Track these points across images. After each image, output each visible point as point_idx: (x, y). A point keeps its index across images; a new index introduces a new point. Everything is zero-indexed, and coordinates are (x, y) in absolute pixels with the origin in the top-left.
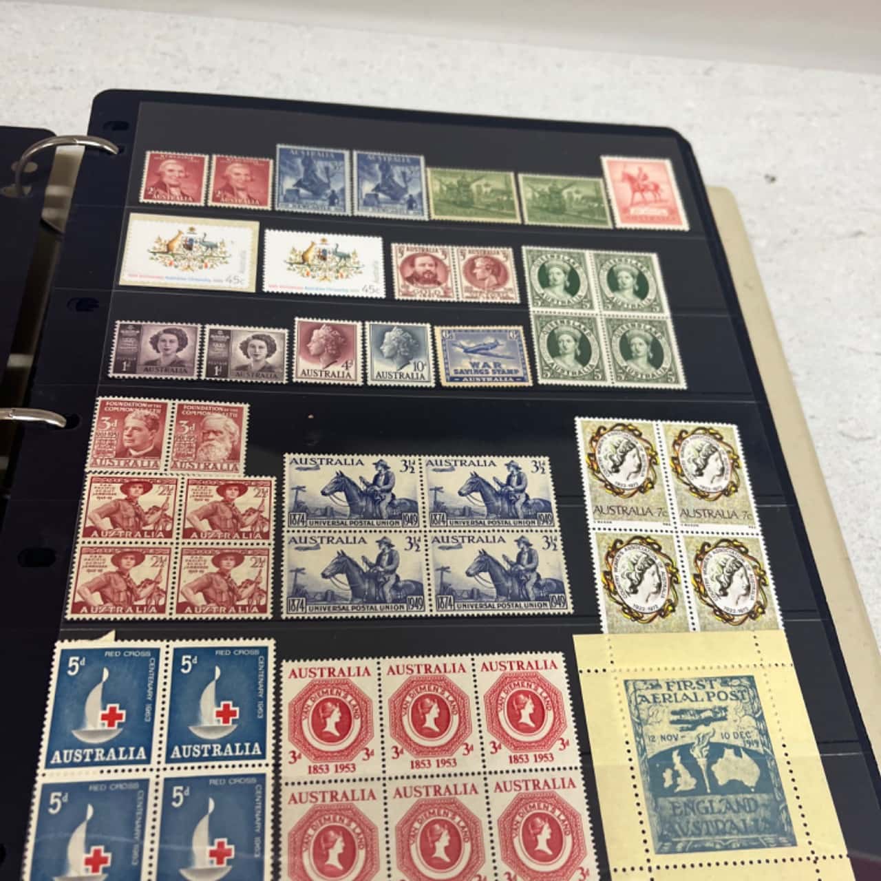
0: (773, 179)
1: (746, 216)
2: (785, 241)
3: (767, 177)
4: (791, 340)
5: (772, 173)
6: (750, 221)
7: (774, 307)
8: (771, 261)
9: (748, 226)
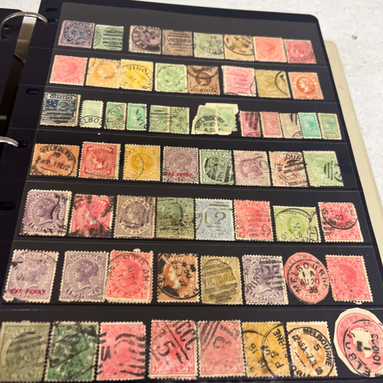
0: (356, 38)
1: (342, 55)
2: (360, 67)
3: (353, 36)
4: (361, 113)
5: (355, 35)
6: (344, 57)
7: (353, 97)
8: (353, 75)
9: (342, 60)
